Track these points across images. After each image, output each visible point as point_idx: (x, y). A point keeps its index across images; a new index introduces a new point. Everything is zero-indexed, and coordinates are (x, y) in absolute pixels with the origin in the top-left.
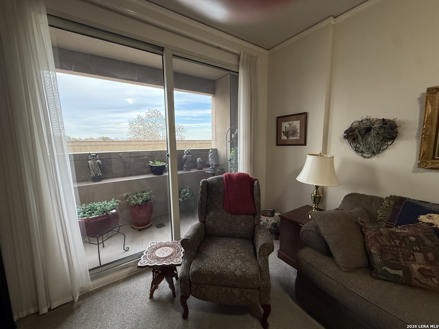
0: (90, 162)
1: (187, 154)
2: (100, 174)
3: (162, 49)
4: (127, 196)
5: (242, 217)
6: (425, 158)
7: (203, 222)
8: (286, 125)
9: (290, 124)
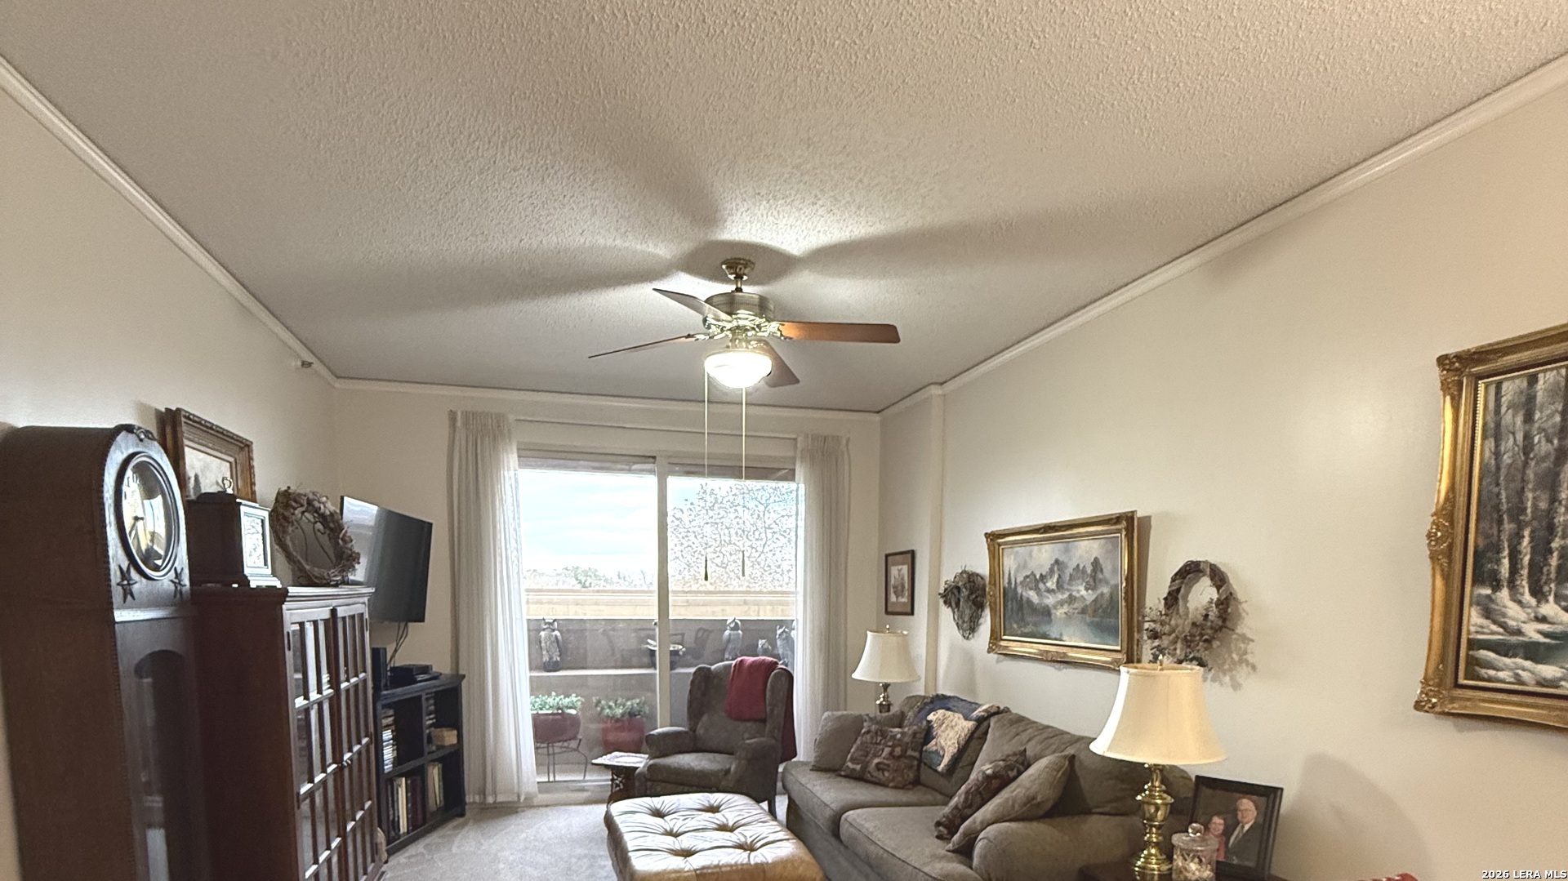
0: (542, 633)
1: (732, 629)
3: (654, 457)
5: (749, 724)
6: (995, 637)
7: (693, 729)
8: (894, 571)
9: (899, 571)
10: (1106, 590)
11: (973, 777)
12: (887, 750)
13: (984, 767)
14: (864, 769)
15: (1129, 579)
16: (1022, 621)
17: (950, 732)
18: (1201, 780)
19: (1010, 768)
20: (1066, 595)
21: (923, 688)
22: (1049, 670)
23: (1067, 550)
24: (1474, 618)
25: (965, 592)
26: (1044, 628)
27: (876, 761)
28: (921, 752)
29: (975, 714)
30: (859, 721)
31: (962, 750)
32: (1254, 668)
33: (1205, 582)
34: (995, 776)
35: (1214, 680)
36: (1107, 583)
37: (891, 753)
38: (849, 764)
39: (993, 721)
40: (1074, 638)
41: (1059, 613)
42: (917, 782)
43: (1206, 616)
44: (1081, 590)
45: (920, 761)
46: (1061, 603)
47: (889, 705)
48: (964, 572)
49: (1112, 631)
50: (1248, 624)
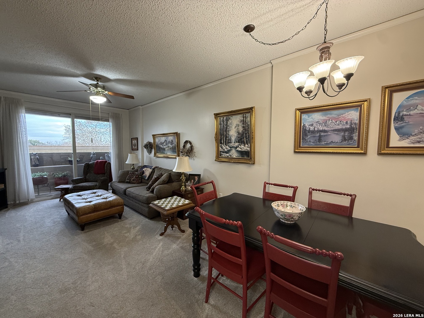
0: (32, 157)
1: (93, 154)
2: (37, 163)
3: (70, 114)
4: (53, 174)
5: (100, 175)
6: (155, 154)
7: (85, 177)
8: (133, 142)
9: (134, 142)
10: (174, 145)
11: (153, 178)
12: (135, 177)
13: (155, 176)
14: (130, 181)
15: (177, 143)
16: (160, 151)
17: (147, 172)
18: (190, 174)
19: (159, 176)
20: (167, 146)
21: (141, 164)
22: (165, 159)
23: (167, 138)
24: (220, 148)
25: (149, 146)
26: (164, 152)
27: (132, 179)
28: (142, 176)
29: (152, 168)
30: (128, 172)
31: (150, 175)
32: (196, 157)
33: (189, 143)
34: (157, 178)
35: (191, 159)
36: (174, 144)
37: (136, 177)
38: (127, 180)
39: (156, 169)
40: (169, 153)
41: (167, 149)
42: (141, 182)
43: (189, 149)
44: (170, 145)
45: (142, 178)
46: (167, 147)
47: (134, 168)
48: (148, 142)
49: (176, 152)
50: (195, 150)
